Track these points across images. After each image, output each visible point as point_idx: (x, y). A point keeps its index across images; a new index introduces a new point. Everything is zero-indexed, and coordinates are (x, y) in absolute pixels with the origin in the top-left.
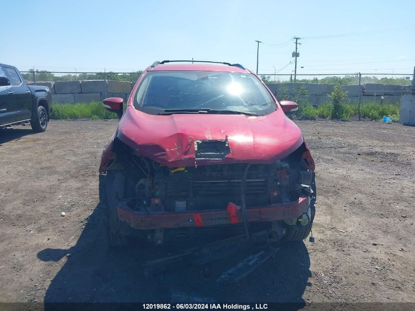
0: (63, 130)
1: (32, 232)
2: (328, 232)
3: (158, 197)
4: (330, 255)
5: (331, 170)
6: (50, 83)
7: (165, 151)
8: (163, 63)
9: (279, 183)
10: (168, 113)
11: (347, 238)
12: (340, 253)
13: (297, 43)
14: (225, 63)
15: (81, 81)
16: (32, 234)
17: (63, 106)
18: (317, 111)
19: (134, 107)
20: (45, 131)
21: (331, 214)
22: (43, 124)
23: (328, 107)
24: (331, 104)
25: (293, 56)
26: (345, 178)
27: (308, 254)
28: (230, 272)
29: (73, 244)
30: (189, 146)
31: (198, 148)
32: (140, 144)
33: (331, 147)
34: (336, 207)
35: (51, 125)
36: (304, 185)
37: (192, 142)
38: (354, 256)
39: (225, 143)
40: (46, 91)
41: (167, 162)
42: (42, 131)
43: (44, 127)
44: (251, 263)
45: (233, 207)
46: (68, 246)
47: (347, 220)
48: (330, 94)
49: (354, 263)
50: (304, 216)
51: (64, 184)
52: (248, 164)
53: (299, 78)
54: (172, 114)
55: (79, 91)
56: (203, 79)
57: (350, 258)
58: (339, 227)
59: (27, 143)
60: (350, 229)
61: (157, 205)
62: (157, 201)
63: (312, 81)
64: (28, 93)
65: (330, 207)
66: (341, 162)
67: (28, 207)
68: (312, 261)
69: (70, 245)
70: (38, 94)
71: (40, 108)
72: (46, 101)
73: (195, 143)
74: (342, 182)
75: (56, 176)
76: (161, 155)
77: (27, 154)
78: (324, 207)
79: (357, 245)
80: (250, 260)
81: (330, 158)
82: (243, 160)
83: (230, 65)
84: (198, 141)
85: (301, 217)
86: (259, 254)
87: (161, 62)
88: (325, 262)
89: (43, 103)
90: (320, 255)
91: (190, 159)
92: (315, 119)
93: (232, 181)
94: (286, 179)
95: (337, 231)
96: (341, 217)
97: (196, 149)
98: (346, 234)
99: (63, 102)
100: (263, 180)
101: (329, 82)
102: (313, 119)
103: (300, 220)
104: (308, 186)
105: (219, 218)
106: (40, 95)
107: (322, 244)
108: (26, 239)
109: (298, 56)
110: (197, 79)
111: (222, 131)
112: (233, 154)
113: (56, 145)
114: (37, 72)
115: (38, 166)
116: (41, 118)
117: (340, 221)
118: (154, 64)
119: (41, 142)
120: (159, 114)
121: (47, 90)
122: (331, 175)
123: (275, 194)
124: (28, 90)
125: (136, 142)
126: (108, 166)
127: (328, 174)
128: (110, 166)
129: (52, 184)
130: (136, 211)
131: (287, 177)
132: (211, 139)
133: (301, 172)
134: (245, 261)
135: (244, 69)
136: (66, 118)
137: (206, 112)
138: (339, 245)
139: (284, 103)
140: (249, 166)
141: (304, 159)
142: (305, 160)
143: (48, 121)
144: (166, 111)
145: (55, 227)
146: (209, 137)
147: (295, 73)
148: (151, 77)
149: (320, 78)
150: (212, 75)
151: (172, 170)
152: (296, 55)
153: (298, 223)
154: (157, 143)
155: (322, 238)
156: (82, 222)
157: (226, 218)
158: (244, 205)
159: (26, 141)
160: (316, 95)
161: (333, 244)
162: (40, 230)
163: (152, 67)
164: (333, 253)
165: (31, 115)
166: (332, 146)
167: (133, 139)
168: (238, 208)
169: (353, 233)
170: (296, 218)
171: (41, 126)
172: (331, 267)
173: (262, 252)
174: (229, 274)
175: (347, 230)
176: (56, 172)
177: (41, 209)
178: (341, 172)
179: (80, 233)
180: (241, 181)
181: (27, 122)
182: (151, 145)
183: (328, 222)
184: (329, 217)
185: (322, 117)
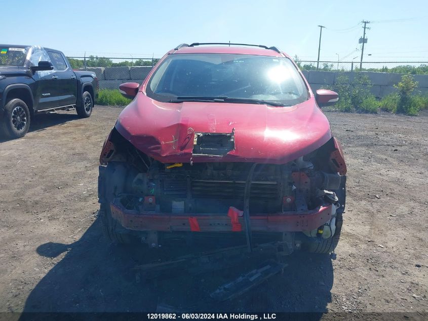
0: (107, 116)
1: (42, 220)
2: (363, 246)
3: (153, 195)
4: (359, 274)
5: (383, 171)
6: (100, 69)
7: (160, 144)
8: (192, 45)
9: (294, 187)
10: (180, 100)
11: (385, 255)
12: (371, 273)
13: (365, 28)
14: (260, 46)
15: (130, 67)
16: (42, 223)
17: (112, 92)
18: (380, 104)
19: (145, 94)
20: (90, 117)
21: (372, 224)
22: (88, 110)
23: (393, 100)
24: (397, 97)
25: (360, 42)
26: (398, 182)
27: (332, 270)
28: (226, 286)
29: (78, 237)
30: (187, 140)
31: (198, 141)
32: (133, 134)
33: (389, 145)
34: (379, 215)
35: (96, 111)
36: (326, 191)
37: (192, 135)
38: (390, 278)
39: (230, 137)
40: (91, 77)
41: (160, 156)
42: (86, 116)
43: (89, 112)
44: (252, 279)
45: (235, 213)
46: (72, 238)
47: (389, 232)
48: (397, 84)
49: (386, 288)
50: (326, 228)
51: (89, 172)
52: (254, 163)
53: (366, 66)
54: (182, 102)
55: (128, 77)
56: (227, 63)
57: (383, 281)
58: (378, 240)
59: (69, 128)
60: (390, 244)
61: (151, 204)
62: (151, 200)
63: (380, 70)
64: (73, 78)
65: (372, 215)
66: (397, 163)
67: (48, 194)
68: (335, 281)
69: (75, 237)
70: (83, 80)
71: (86, 93)
72: (92, 87)
73: (196, 136)
74: (393, 186)
75: (85, 163)
76: (154, 149)
77: (64, 139)
78: (364, 214)
79: (396, 265)
80: (252, 275)
81: (384, 157)
82: (247, 159)
83: (266, 48)
84: (199, 134)
85: (321, 228)
86: (265, 268)
87: (190, 44)
88: (351, 283)
89: (88, 88)
90: (346, 273)
91: (186, 154)
92: (376, 113)
93: (237, 182)
94: (306, 182)
95: (375, 245)
96: (383, 228)
97: (195, 143)
98: (385, 249)
99: (112, 88)
100: (275, 183)
101: (400, 72)
102: (374, 112)
103: (321, 232)
104: (332, 193)
105: (219, 224)
106: (86, 81)
107: (351, 259)
108: (34, 228)
109: (366, 42)
110: (220, 63)
111: (231, 123)
112: (237, 150)
113: (95, 131)
114: (97, 58)
115: (71, 152)
116: (86, 104)
117: (381, 233)
118: (179, 46)
119: (82, 127)
120: (170, 102)
121: (94, 75)
122: (381, 177)
123: (289, 200)
124: (74, 75)
125: (130, 132)
126: (108, 157)
127: (378, 176)
128: (110, 158)
129: (79, 170)
130: (128, 209)
131: (308, 180)
132: (215, 132)
133: (327, 175)
134: (246, 275)
135: (279, 52)
136: (113, 104)
137: (223, 100)
138: (372, 262)
139: (321, 92)
140: (255, 165)
141: (332, 159)
142: (334, 160)
143: (93, 107)
144: (178, 98)
145: (66, 217)
146: (213, 129)
147: (361, 61)
148: (171, 60)
149: (390, 67)
150: (239, 58)
151: (168, 166)
152: (363, 41)
153: (319, 235)
154: (152, 134)
155: (354, 252)
156: (94, 213)
157: (226, 225)
158: (248, 211)
159: (69, 126)
160: (381, 86)
161: (365, 261)
162: (51, 219)
163: (175, 49)
164: (363, 272)
165: (76, 100)
166: (390, 143)
167: (128, 128)
168: (241, 213)
169: (394, 249)
170: (316, 229)
171: (86, 111)
172: (357, 290)
173: (268, 267)
174: (225, 288)
175: (387, 245)
176: (85, 159)
177: (59, 197)
178: (394, 174)
179: (89, 225)
180: (245, 182)
181: (71, 107)
182: (145, 136)
183: (366, 233)
184: (368, 228)
185: (386, 110)
